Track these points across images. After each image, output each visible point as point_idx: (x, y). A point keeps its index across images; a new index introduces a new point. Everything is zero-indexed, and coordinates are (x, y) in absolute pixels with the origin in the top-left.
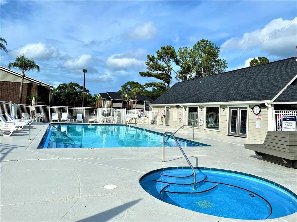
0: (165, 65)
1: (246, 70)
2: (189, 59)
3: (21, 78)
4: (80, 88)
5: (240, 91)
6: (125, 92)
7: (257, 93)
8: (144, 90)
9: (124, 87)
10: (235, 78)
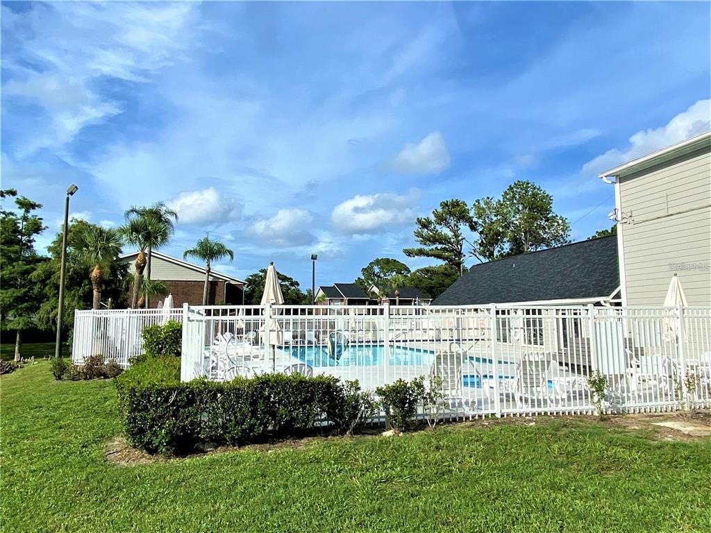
0: (450, 234)
1: (586, 244)
2: (495, 219)
3: (204, 275)
4: (281, 279)
5: (570, 281)
6: (370, 282)
7: (593, 285)
8: (409, 275)
9: (368, 272)
10: (567, 260)
